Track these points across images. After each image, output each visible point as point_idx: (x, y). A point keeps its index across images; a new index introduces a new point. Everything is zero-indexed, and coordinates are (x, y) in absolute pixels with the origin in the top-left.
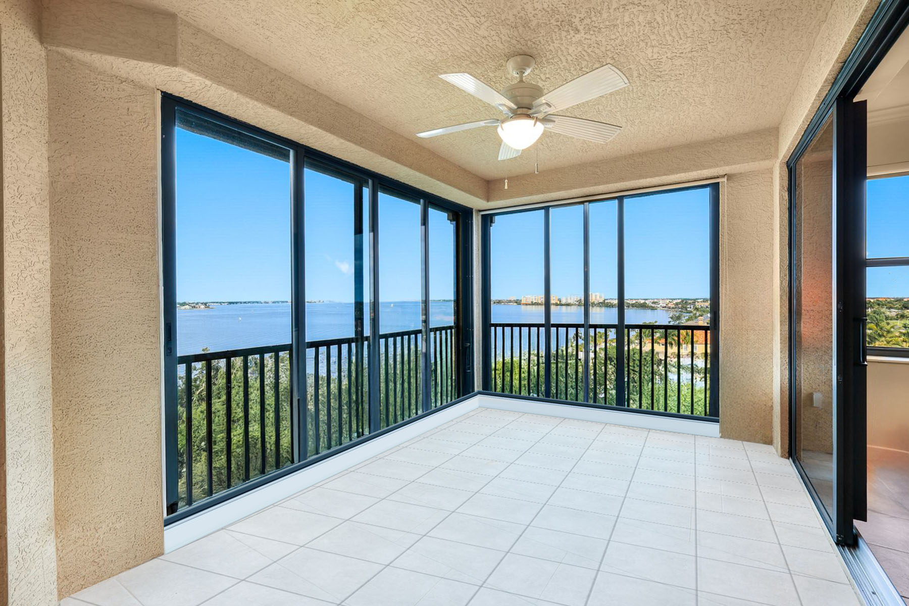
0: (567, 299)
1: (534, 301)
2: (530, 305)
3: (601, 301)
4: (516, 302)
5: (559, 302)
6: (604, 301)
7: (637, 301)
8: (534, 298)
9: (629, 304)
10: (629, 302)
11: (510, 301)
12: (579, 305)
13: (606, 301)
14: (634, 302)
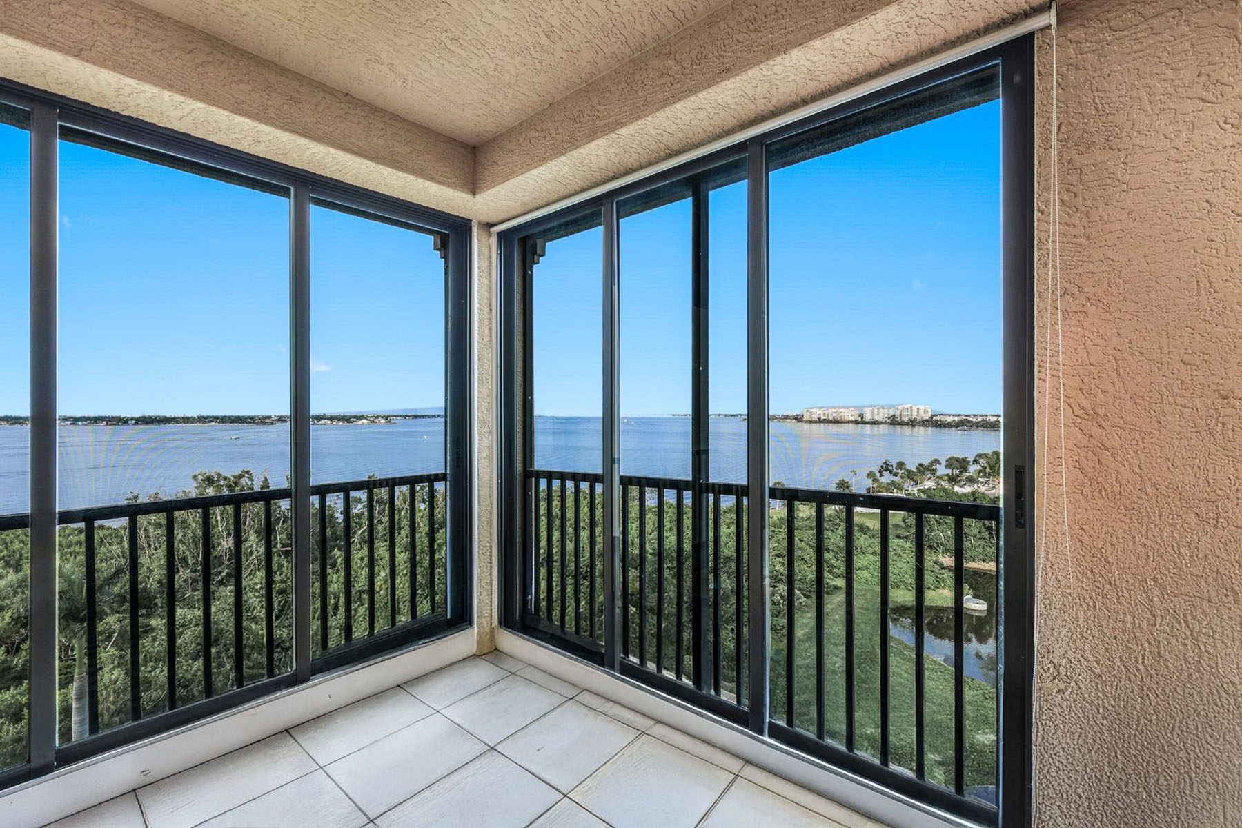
0: (872, 413)
1: (823, 418)
2: (816, 422)
3: (927, 417)
4: (796, 419)
5: (860, 419)
6: (932, 417)
7: (984, 418)
8: (821, 412)
9: (972, 422)
10: (971, 419)
11: (787, 417)
12: (891, 424)
13: (934, 418)
14: (980, 419)
